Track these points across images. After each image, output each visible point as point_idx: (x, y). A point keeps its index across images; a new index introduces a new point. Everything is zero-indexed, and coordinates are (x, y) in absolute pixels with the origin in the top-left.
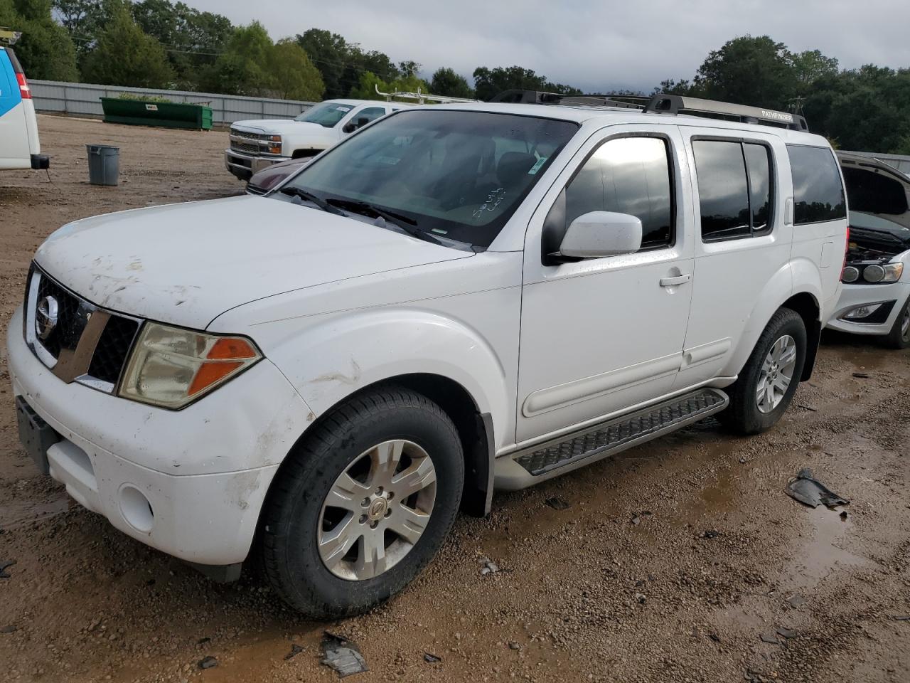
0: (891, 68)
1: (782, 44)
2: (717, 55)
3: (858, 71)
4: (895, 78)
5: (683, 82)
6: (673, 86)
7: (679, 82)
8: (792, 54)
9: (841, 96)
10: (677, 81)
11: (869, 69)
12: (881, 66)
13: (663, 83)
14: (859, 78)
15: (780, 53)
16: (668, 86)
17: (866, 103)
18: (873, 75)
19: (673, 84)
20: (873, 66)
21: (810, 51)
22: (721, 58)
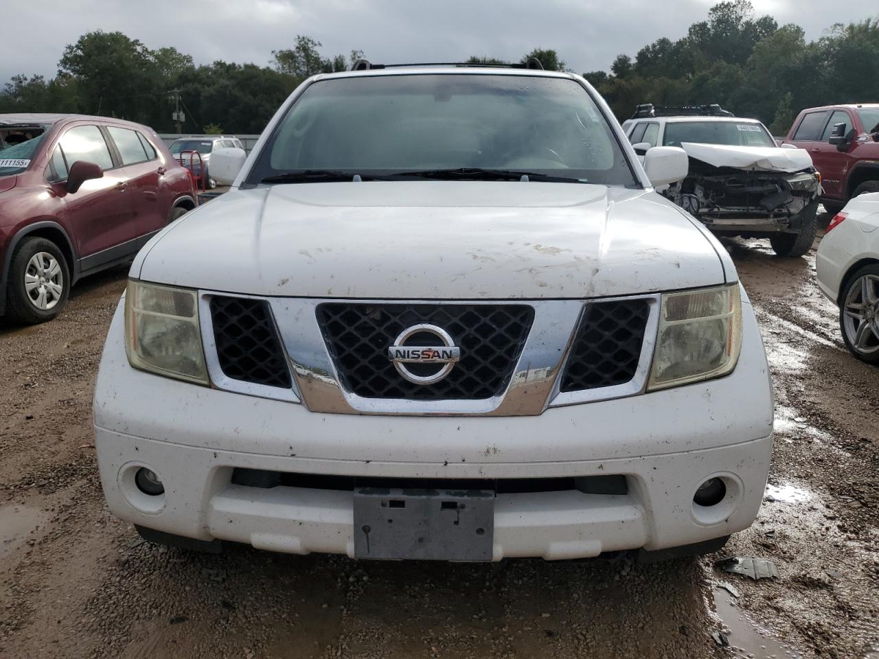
0: (237, 63)
1: (137, 41)
2: (75, 49)
3: (212, 66)
4: (242, 71)
5: (37, 78)
6: (27, 82)
7: (33, 77)
8: (150, 50)
9: (207, 88)
10: (30, 77)
11: (220, 64)
12: (228, 62)
13: (13, 79)
14: (215, 72)
15: (139, 49)
16: (21, 82)
17: (228, 92)
18: (224, 69)
19: (26, 79)
20: (223, 62)
21: (166, 48)
22: (80, 52)
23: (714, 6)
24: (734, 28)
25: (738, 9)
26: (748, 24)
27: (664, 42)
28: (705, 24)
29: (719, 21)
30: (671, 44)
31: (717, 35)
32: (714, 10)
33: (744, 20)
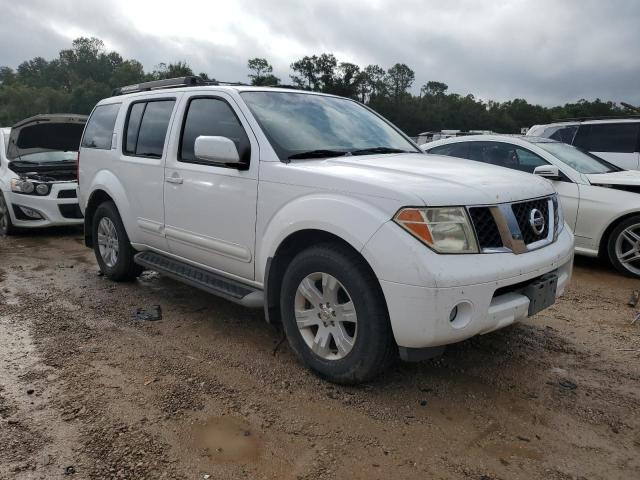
23: (75, 39)
24: (93, 57)
25: (94, 44)
26: (103, 55)
27: (40, 61)
28: (71, 52)
29: (82, 51)
30: (46, 63)
31: (82, 61)
32: (77, 42)
33: (99, 52)
